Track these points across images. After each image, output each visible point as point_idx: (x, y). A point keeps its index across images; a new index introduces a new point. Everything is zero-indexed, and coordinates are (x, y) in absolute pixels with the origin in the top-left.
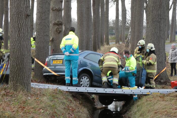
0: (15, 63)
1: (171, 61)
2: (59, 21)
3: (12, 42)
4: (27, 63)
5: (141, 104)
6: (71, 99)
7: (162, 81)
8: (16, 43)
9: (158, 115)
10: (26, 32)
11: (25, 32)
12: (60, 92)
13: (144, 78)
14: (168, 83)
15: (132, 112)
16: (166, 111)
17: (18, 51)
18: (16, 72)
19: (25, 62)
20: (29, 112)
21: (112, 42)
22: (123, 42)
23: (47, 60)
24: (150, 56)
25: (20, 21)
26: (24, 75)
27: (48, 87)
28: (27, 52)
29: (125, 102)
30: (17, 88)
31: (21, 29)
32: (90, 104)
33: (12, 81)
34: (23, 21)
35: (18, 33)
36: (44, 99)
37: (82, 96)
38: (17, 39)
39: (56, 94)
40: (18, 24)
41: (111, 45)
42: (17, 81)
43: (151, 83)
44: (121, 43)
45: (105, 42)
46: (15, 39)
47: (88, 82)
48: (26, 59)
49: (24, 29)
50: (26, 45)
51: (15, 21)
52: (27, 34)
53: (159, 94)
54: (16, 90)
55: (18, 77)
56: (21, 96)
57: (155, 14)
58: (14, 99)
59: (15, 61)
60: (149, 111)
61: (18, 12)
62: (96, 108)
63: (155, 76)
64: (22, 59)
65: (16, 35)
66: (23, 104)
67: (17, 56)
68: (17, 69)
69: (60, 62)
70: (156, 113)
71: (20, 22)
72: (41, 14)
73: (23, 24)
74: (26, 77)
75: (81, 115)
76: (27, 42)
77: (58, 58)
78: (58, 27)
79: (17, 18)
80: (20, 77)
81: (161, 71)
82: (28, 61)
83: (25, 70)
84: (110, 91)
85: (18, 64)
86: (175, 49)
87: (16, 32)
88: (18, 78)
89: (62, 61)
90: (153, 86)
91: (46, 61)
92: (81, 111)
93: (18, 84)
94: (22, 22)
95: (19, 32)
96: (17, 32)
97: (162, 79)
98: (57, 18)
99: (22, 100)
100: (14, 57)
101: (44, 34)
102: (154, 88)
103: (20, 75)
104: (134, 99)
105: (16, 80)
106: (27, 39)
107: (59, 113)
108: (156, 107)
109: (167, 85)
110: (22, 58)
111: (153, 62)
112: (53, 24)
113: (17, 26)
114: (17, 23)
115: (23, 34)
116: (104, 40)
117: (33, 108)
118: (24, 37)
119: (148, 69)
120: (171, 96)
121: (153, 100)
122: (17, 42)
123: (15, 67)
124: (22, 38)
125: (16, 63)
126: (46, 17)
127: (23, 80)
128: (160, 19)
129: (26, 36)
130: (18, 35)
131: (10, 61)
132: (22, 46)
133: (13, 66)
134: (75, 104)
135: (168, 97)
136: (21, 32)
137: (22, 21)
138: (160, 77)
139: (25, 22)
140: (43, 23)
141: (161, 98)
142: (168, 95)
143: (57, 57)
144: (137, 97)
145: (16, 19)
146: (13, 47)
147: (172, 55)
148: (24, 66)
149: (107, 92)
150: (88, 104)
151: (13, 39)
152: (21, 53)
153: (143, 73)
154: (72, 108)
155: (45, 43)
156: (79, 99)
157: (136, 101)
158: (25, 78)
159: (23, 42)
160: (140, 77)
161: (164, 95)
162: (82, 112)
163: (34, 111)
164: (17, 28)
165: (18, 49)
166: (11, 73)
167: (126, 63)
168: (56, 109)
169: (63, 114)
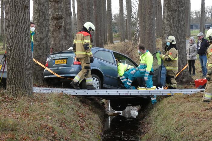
0: (13, 64)
1: (189, 57)
2: (58, 15)
3: (9, 39)
4: (27, 63)
5: (162, 107)
6: (79, 104)
7: (184, 80)
8: (13, 40)
9: (185, 118)
10: (25, 27)
11: (23, 26)
12: (66, 96)
13: (164, 77)
14: (190, 82)
15: (152, 117)
16: (194, 112)
17: (17, 49)
18: (14, 74)
19: (25, 61)
20: (35, 119)
21: (116, 40)
22: (130, 39)
23: (48, 60)
24: (170, 51)
25: (17, 13)
26: (24, 77)
27: (52, 91)
28: (26, 50)
29: (141, 106)
30: (17, 93)
31: (19, 23)
32: (101, 110)
33: (11, 85)
34: (21, 13)
35: (15, 28)
36: (50, 105)
37: (91, 101)
38: (15, 35)
39: (62, 98)
40: (15, 17)
41: (115, 44)
42: (17, 84)
43: (172, 82)
44: (126, 41)
45: (109, 40)
46: (12, 36)
47: (98, 84)
48: (26, 58)
49: (23, 23)
50: (25, 42)
51: (11, 14)
52: (26, 29)
53: (182, 94)
54: (15, 95)
55: (18, 79)
56: (22, 102)
57: (172, 2)
58: (14, 105)
59: (13, 61)
60: (173, 114)
61: (14, 3)
62: (108, 114)
63: (176, 74)
64: (22, 59)
65: (13, 30)
66: (26, 111)
67: (16, 55)
68: (16, 70)
69: (63, 62)
70: (181, 115)
71: (18, 15)
72: (39, 5)
73: (20, 17)
74: (27, 79)
75: (92, 123)
76: (26, 38)
77: (62, 57)
78: (57, 21)
79: (13, 10)
80: (20, 80)
81: (182, 69)
82: (28, 61)
83: (25, 71)
84: (124, 93)
85: (16, 64)
86: (193, 44)
87: (13, 28)
88: (18, 81)
89: (66, 60)
90: (174, 85)
91: (47, 62)
92: (92, 117)
93: (18, 88)
94: (20, 15)
95: (16, 26)
96: (15, 26)
97: (183, 78)
98: (56, 10)
99: (24, 106)
100: (12, 57)
101: (43, 30)
102: (175, 89)
103: (20, 77)
104: (152, 102)
105: (15, 83)
106: (26, 35)
107: (69, 120)
108: (181, 109)
109: (190, 85)
110: (22, 57)
111: (173, 57)
112: (52, 18)
113: (14, 20)
114: (13, 17)
115: (22, 28)
116: (108, 38)
117: (38, 115)
118: (22, 32)
119: (167, 65)
120: (197, 96)
121: (176, 102)
122: (15, 38)
123: (13, 68)
124: (20, 33)
125: (15, 64)
126: (45, 9)
127: (24, 83)
128: (179, 7)
129: (25, 31)
130: (16, 30)
131: (6, 61)
132: (21, 44)
133: (11, 67)
134: (84, 110)
135: (194, 98)
136: (19, 27)
137: (19, 13)
138: (181, 76)
139: (24, 15)
140: (42, 17)
141: (185, 99)
142: (193, 95)
143: (60, 57)
144: (156, 100)
145: (12, 12)
146: (10, 45)
147: (190, 51)
148: (24, 67)
149: (121, 95)
150: (98, 110)
151: (10, 35)
152: (20, 52)
153: (162, 71)
154: (82, 114)
155: (44, 40)
156: (88, 105)
157: (156, 104)
158: (26, 81)
159: (21, 38)
160: (159, 76)
161: (188, 95)
162: (93, 119)
163: (40, 118)
164: (14, 22)
165: (16, 47)
166: (9, 76)
167: (141, 60)
168: (65, 115)
169: (73, 121)
